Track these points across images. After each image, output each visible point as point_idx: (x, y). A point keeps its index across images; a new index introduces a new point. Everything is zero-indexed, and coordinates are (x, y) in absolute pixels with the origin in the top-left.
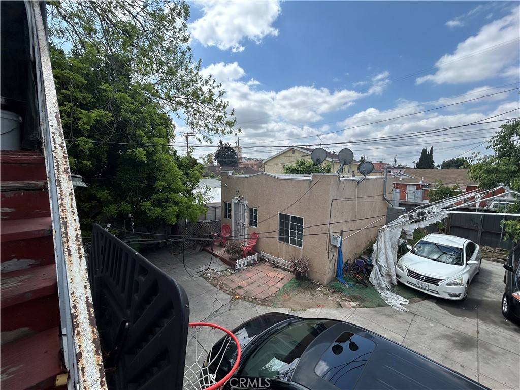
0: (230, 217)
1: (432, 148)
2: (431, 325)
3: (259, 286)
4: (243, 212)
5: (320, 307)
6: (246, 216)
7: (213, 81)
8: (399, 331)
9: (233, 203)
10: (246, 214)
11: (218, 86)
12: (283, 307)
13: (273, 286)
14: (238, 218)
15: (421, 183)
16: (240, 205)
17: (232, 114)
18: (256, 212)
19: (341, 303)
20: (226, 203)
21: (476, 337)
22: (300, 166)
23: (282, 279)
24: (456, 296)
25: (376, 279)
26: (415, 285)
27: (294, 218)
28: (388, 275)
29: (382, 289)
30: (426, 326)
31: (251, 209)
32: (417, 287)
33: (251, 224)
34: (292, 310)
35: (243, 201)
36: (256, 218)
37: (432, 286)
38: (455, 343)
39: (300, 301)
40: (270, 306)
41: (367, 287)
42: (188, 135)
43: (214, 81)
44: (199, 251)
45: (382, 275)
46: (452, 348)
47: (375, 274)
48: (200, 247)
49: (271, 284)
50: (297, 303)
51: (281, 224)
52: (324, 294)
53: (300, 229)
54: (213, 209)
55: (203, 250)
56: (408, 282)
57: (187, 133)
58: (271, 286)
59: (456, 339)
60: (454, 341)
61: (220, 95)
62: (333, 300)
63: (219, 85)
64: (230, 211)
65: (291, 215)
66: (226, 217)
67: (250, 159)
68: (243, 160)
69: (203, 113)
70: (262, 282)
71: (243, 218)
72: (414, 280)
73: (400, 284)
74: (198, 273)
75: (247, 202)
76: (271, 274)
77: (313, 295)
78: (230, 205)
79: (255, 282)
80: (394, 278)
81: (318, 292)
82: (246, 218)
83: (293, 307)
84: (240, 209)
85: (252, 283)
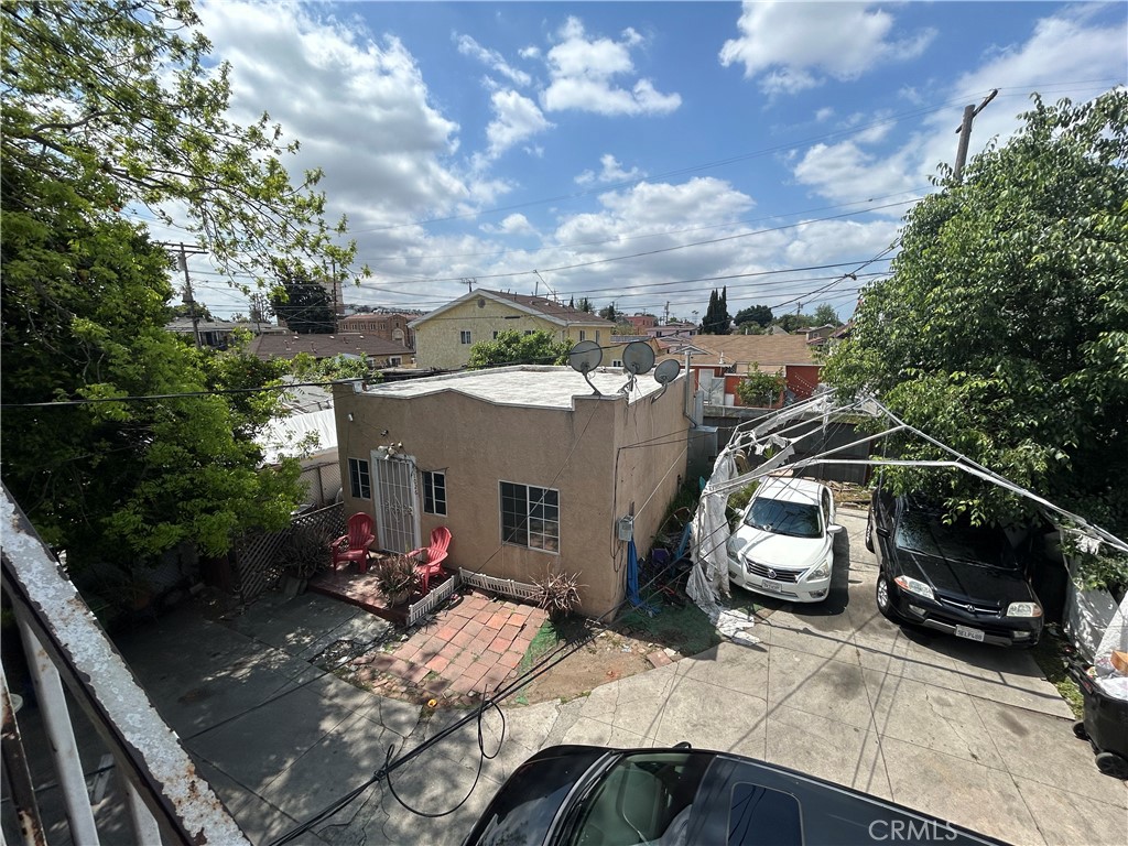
0: (367, 494)
1: (725, 289)
2: (797, 660)
3: (475, 660)
4: (404, 479)
5: (612, 676)
6: (413, 490)
7: (274, 131)
8: (756, 689)
9: (374, 462)
10: (414, 485)
11: (290, 148)
12: (542, 700)
13: (507, 650)
14: (392, 498)
15: (721, 364)
16: (396, 464)
17: (342, 228)
18: (440, 479)
19: (649, 656)
20: (353, 463)
21: (857, 663)
22: (508, 344)
23: (522, 628)
24: (820, 595)
25: (698, 588)
26: (760, 588)
27: (536, 493)
28: (717, 575)
29: (708, 604)
30: (791, 664)
31: (427, 476)
32: (765, 590)
33: (428, 507)
34: (563, 702)
35: (402, 456)
36: (440, 494)
37: (785, 585)
38: (836, 686)
39: (572, 673)
40: (515, 706)
41: (684, 606)
42: (184, 252)
43: (278, 133)
44: (298, 594)
45: (708, 580)
46: (835, 698)
47: (697, 580)
48: (298, 584)
49: (500, 646)
50: (567, 679)
51: (506, 505)
52: (614, 643)
53: (553, 513)
54: (313, 473)
55: (307, 590)
56: (749, 584)
57: (182, 245)
58: (502, 651)
59: (835, 678)
60: (834, 682)
61: (310, 181)
62: (633, 653)
63: (293, 144)
64: (366, 480)
65: (528, 486)
66: (356, 494)
67: (365, 309)
68: (348, 312)
69: (254, 219)
70: (479, 646)
71: (405, 495)
72: (759, 579)
73: (735, 588)
74: (311, 661)
75: (413, 458)
76: (496, 621)
77: (594, 652)
78: (364, 466)
79: (464, 649)
80: (726, 579)
81: (601, 642)
82: (414, 496)
83: (562, 694)
84: (397, 474)
85: (458, 655)
